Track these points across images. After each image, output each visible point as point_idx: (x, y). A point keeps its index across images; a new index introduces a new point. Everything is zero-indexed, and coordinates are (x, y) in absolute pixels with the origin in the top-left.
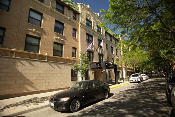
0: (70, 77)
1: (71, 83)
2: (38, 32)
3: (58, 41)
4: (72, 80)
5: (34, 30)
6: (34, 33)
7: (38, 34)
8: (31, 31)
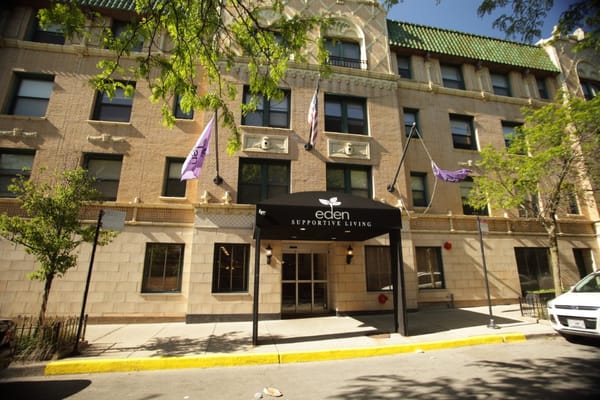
0: (138, 277)
1: (142, 300)
2: (27, 134)
3: (98, 149)
4: (145, 290)
5: (14, 132)
6: (16, 139)
7: (28, 140)
8: (6, 137)
